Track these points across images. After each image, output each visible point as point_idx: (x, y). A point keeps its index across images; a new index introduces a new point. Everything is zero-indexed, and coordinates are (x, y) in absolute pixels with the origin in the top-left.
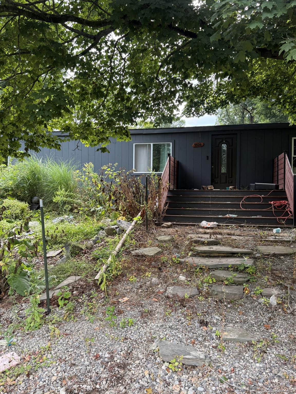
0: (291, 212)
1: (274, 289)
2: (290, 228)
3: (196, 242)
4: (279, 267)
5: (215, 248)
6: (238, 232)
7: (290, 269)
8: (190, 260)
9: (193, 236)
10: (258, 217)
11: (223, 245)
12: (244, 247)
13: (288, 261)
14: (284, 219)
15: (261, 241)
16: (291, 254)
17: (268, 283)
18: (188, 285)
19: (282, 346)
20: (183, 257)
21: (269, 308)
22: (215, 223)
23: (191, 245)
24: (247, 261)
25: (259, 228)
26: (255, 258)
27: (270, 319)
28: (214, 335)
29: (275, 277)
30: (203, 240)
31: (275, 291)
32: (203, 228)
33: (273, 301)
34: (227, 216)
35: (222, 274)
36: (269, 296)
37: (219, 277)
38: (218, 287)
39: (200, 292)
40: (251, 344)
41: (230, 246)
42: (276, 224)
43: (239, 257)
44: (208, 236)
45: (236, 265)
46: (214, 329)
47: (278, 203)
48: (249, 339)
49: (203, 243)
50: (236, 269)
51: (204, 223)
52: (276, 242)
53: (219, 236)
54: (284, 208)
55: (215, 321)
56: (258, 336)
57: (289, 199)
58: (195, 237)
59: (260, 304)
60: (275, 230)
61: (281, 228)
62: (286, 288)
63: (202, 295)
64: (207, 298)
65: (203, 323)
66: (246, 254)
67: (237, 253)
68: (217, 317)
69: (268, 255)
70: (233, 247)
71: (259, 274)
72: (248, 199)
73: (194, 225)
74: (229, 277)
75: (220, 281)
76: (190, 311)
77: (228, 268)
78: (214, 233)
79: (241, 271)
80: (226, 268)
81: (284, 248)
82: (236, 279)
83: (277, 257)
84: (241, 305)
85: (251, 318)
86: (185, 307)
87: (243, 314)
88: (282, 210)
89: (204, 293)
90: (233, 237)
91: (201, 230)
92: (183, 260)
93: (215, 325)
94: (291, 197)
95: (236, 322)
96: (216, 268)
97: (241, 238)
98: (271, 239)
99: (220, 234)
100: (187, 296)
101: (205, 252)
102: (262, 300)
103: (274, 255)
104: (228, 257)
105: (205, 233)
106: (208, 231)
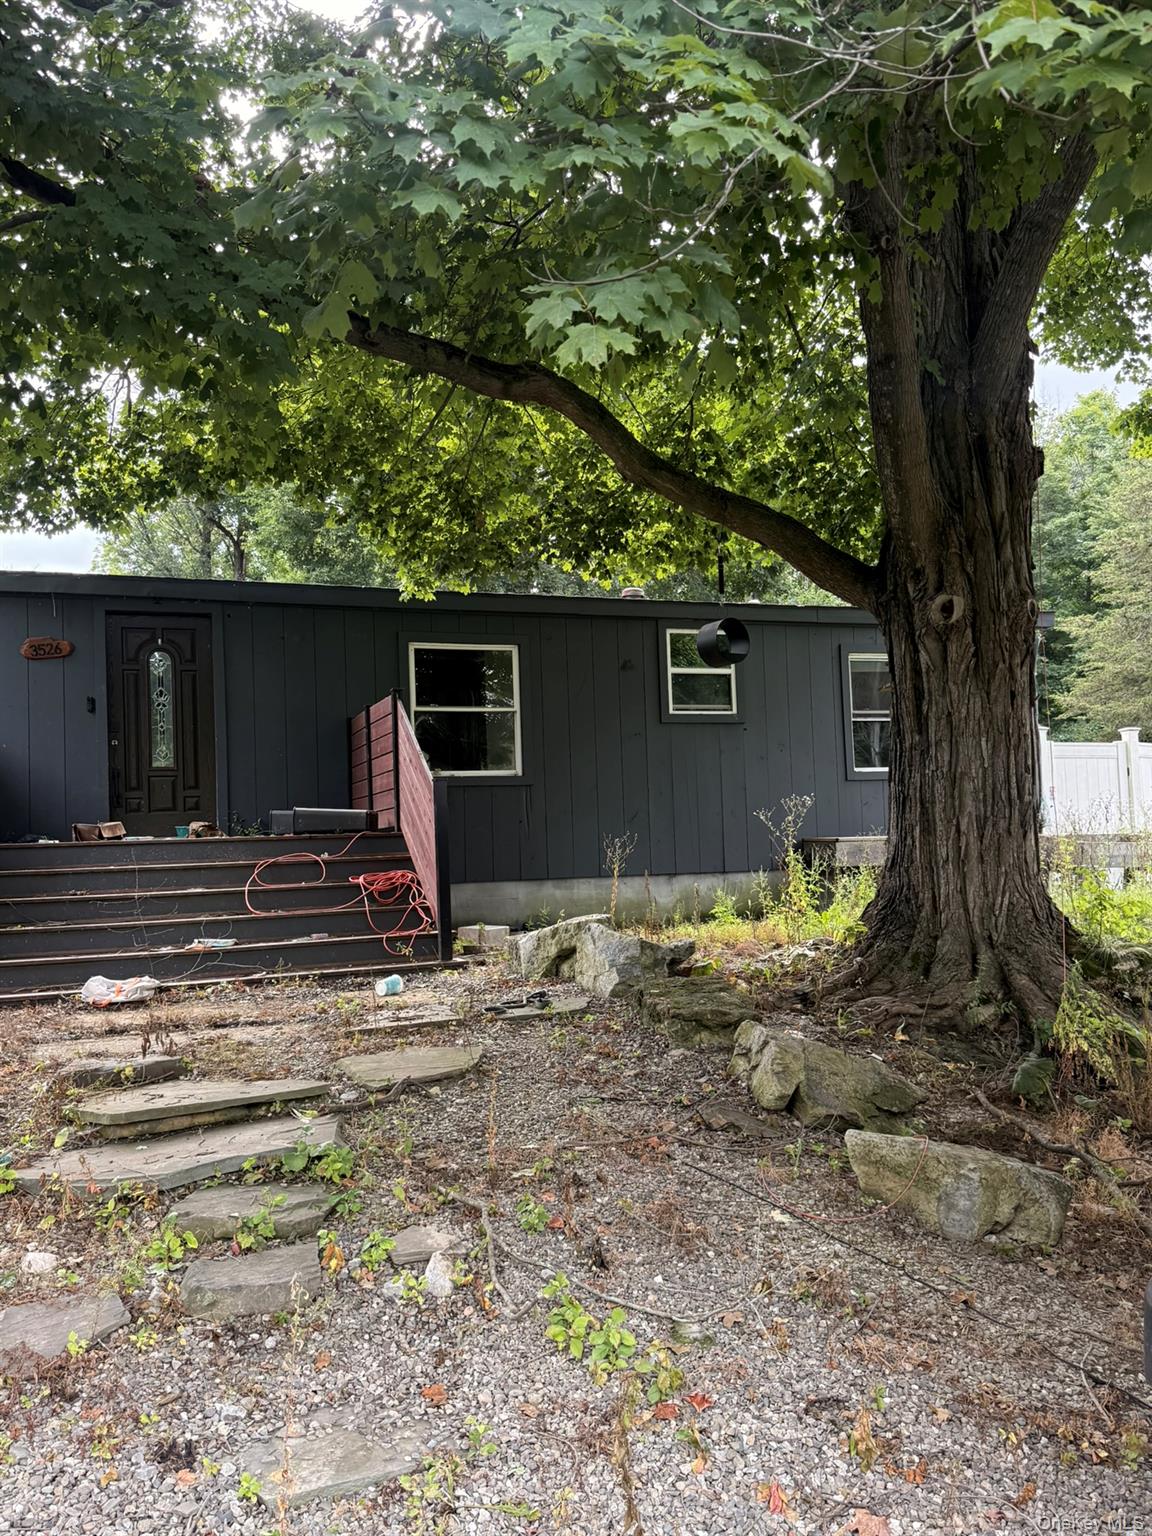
0: (427, 910)
1: (432, 1229)
2: (430, 970)
3: (85, 1079)
4: (429, 1131)
5: (171, 1095)
6: (245, 1009)
7: (468, 1131)
8: (67, 1167)
9: (61, 1051)
10: (315, 938)
11: (204, 1074)
12: (288, 1072)
13: (457, 1103)
14: (406, 940)
15: (349, 1035)
16: (462, 1075)
17: (408, 1208)
18: (71, 1290)
19: (505, 1460)
20: (31, 1160)
21: (427, 1314)
22: (147, 981)
23: (63, 1095)
24: (312, 1131)
25: (324, 980)
26: (339, 1111)
27: (440, 1356)
28: (231, 1498)
29: (427, 1177)
30: (111, 1064)
31: (437, 1236)
32: (96, 1007)
33: (440, 1278)
34: (196, 945)
35: (220, 1207)
36: (420, 1262)
37: (211, 1221)
38: (214, 1267)
39: (136, 1311)
40: (392, 1492)
41: (233, 1073)
42: (377, 959)
43: (277, 1116)
44: (133, 1043)
45: (274, 1154)
46: (227, 1468)
47: (381, 881)
48: (378, 1470)
49: (116, 1081)
50: (273, 1172)
51: (97, 988)
52: (400, 1031)
53: (180, 1039)
54: (404, 899)
55: (224, 1430)
56: (410, 1446)
57: (418, 864)
58: (75, 1056)
59: (390, 1301)
60: (382, 985)
61: (401, 972)
62: (474, 1213)
63: (148, 1322)
64: (169, 1330)
65: (175, 1456)
66: (302, 1100)
67: (268, 1102)
68: (229, 1409)
69: (386, 1090)
70: (248, 1079)
71: (368, 1178)
72: (274, 872)
73: (52, 1000)
74: (255, 1214)
75: (219, 1240)
76: (102, 1417)
77: (240, 1174)
78: (155, 1027)
79: (295, 1179)
80: (234, 1177)
81: (434, 1052)
82: (285, 1218)
83: (416, 1093)
84: (319, 1327)
85: (366, 1372)
86: (72, 1398)
87: (334, 1366)
88: (397, 903)
89: (154, 1311)
90: (238, 1035)
91: (89, 1020)
92: (31, 1174)
93: (227, 1446)
94: (424, 856)
95: (313, 1408)
96: (187, 1185)
97: (268, 1032)
98: (383, 1020)
99: (180, 1026)
100: (76, 1345)
101: (131, 1120)
102: (395, 1286)
103: (410, 1087)
104: (230, 1123)
105: (113, 1032)
106: (122, 1019)
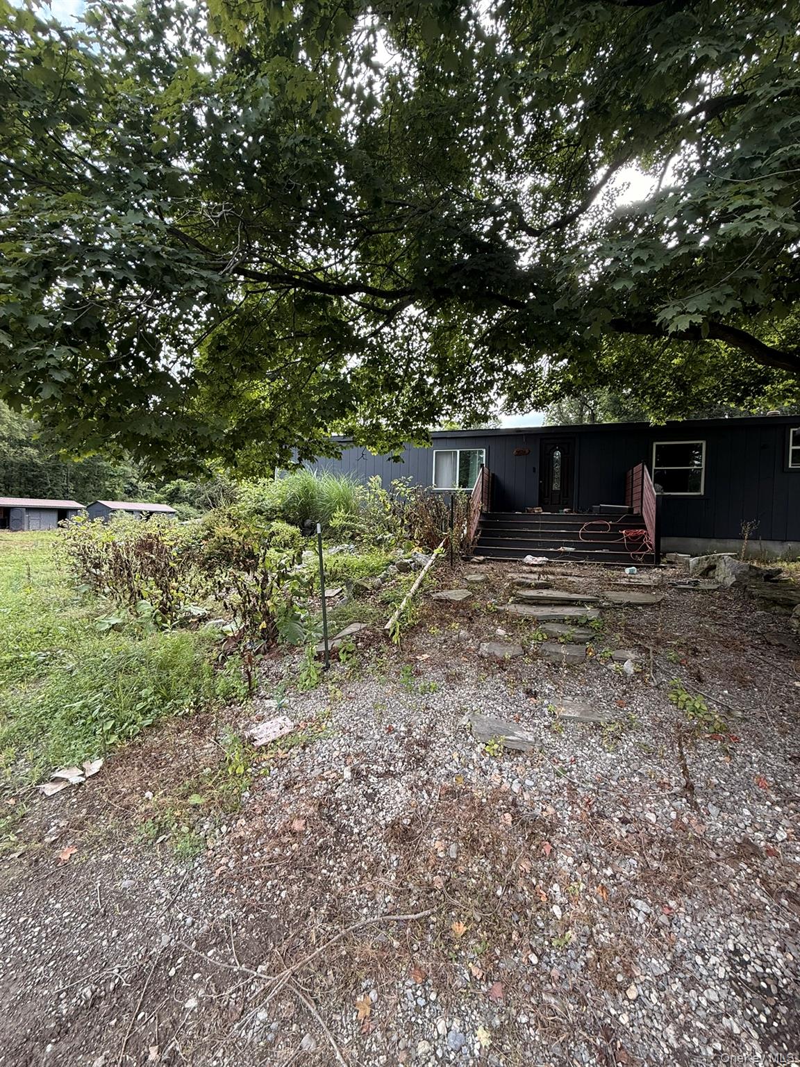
0: (650, 545)
1: (630, 652)
2: (649, 567)
3: (519, 584)
4: (636, 621)
5: (545, 593)
6: (576, 571)
7: (651, 624)
8: (511, 608)
9: (515, 576)
10: (604, 551)
11: (557, 589)
12: (585, 593)
13: (648, 614)
14: (640, 556)
15: (610, 584)
16: (652, 604)
17: (621, 643)
18: (509, 642)
19: (643, 731)
20: (502, 605)
21: (622, 677)
22: (545, 559)
23: (513, 588)
24: (591, 612)
25: (605, 566)
26: (601, 608)
27: (625, 692)
28: (545, 710)
29: (630, 635)
30: (528, 581)
31: (631, 655)
32: (528, 565)
33: (629, 667)
34: (561, 549)
35: (556, 629)
36: (623, 661)
37: (552, 632)
38: (551, 646)
39: (526, 652)
40: (598, 726)
41: (567, 590)
42: (629, 561)
43: (579, 606)
44: (536, 577)
45: (576, 617)
46: (546, 702)
47: (632, 533)
48: (595, 719)
49: (529, 586)
50: (575, 622)
51: (529, 559)
52: (630, 586)
53: (551, 577)
54: (641, 540)
55: (547, 691)
56: (608, 715)
57: (648, 528)
58: (517, 577)
59: (610, 671)
60: (627, 570)
61: (637, 567)
62: (647, 651)
63: (529, 656)
64: (535, 660)
65: (530, 693)
66: (589, 602)
67: (577, 600)
68: (549, 686)
69: (620, 604)
70: (571, 592)
71: (608, 631)
72: (590, 527)
73: (515, 561)
74: (566, 633)
75: (553, 638)
76: (512, 677)
77: (564, 620)
78: (544, 573)
79: (582, 626)
80: (561, 621)
81: (642, 595)
82: (576, 636)
83: (632, 608)
84: (583, 672)
85: (598, 690)
86: (505, 670)
87: (586, 684)
88: (637, 543)
89: (531, 653)
90: (570, 579)
91: (525, 568)
92: (502, 608)
93: (547, 696)
94: (651, 525)
95: (577, 695)
96: (547, 620)
97: (581, 580)
98: (624, 582)
99: (552, 574)
100: (508, 656)
101: (531, 598)
102: (613, 666)
103: (629, 604)
104: (563, 605)
105: (531, 572)
106: (535, 569)
